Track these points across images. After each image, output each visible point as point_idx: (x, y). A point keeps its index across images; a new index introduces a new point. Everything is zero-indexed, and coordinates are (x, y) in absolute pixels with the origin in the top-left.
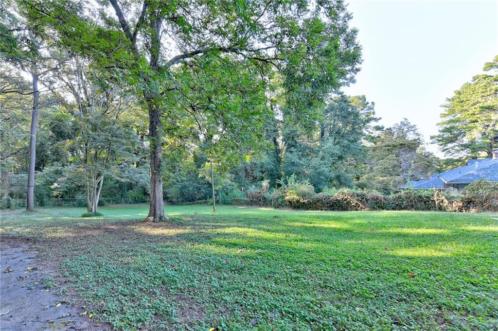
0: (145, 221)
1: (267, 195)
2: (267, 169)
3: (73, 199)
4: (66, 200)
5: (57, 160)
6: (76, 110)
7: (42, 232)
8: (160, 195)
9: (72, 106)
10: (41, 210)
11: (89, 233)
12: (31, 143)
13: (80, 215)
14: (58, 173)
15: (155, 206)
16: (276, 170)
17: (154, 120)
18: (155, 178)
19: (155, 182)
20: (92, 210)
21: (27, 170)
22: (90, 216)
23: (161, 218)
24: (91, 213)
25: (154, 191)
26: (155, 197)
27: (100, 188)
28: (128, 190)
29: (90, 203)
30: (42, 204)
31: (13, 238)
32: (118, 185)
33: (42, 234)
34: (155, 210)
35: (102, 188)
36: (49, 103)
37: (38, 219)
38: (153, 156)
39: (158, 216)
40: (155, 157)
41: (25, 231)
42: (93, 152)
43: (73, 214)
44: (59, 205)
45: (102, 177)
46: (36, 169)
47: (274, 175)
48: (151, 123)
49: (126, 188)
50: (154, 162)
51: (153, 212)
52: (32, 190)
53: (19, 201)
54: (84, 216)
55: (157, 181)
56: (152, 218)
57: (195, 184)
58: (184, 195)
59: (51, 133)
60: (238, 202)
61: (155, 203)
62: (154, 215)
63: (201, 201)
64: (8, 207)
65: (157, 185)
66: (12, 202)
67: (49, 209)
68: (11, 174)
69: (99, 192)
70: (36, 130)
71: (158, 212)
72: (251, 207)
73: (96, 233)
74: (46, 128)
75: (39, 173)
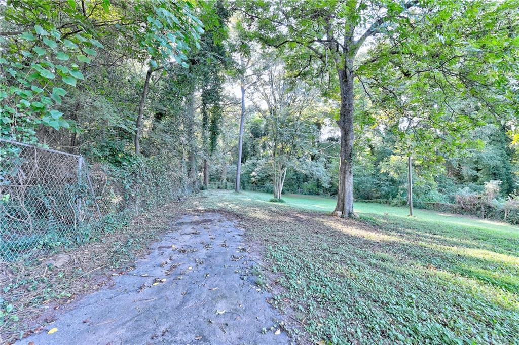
0: (332, 215)
1: (493, 202)
2: (487, 166)
3: (263, 186)
4: (259, 187)
5: (254, 155)
6: (268, 114)
7: (246, 210)
8: (350, 187)
9: (265, 112)
10: (243, 192)
11: (281, 218)
12: (239, 142)
13: (268, 200)
14: (254, 165)
15: (343, 200)
16: (504, 167)
17: (346, 102)
18: (345, 168)
19: (345, 173)
20: (277, 197)
21: (236, 163)
22: (276, 201)
23: (350, 214)
24: (276, 199)
25: (344, 183)
26: (344, 190)
27: (284, 178)
28: (303, 182)
29: (276, 191)
30: (244, 188)
31: (228, 212)
32: (295, 177)
33: (246, 212)
34: (343, 204)
35: (286, 178)
36: (251, 111)
37: (243, 199)
38: (344, 144)
39: (347, 211)
40: (346, 145)
41: (235, 208)
42: (280, 147)
43: (264, 198)
44: (254, 190)
45: (286, 169)
46: (242, 162)
47: (501, 174)
48: (344, 107)
49: (302, 180)
50: (345, 151)
51: (341, 206)
52: (239, 176)
53: (231, 184)
54: (271, 201)
55: (348, 172)
56: (340, 213)
57: (374, 180)
58: (359, 192)
59: (251, 135)
60: (436, 207)
61: (344, 196)
62: (343, 210)
63: (382, 200)
64: (226, 188)
65: (347, 176)
66: (228, 185)
67: (248, 193)
68: (228, 165)
69: (283, 181)
70: (242, 133)
71: (347, 207)
72: (462, 216)
73: (287, 219)
74: (248, 131)
75: (243, 165)
